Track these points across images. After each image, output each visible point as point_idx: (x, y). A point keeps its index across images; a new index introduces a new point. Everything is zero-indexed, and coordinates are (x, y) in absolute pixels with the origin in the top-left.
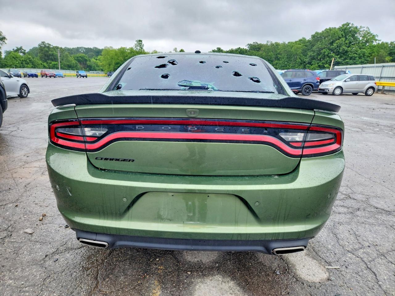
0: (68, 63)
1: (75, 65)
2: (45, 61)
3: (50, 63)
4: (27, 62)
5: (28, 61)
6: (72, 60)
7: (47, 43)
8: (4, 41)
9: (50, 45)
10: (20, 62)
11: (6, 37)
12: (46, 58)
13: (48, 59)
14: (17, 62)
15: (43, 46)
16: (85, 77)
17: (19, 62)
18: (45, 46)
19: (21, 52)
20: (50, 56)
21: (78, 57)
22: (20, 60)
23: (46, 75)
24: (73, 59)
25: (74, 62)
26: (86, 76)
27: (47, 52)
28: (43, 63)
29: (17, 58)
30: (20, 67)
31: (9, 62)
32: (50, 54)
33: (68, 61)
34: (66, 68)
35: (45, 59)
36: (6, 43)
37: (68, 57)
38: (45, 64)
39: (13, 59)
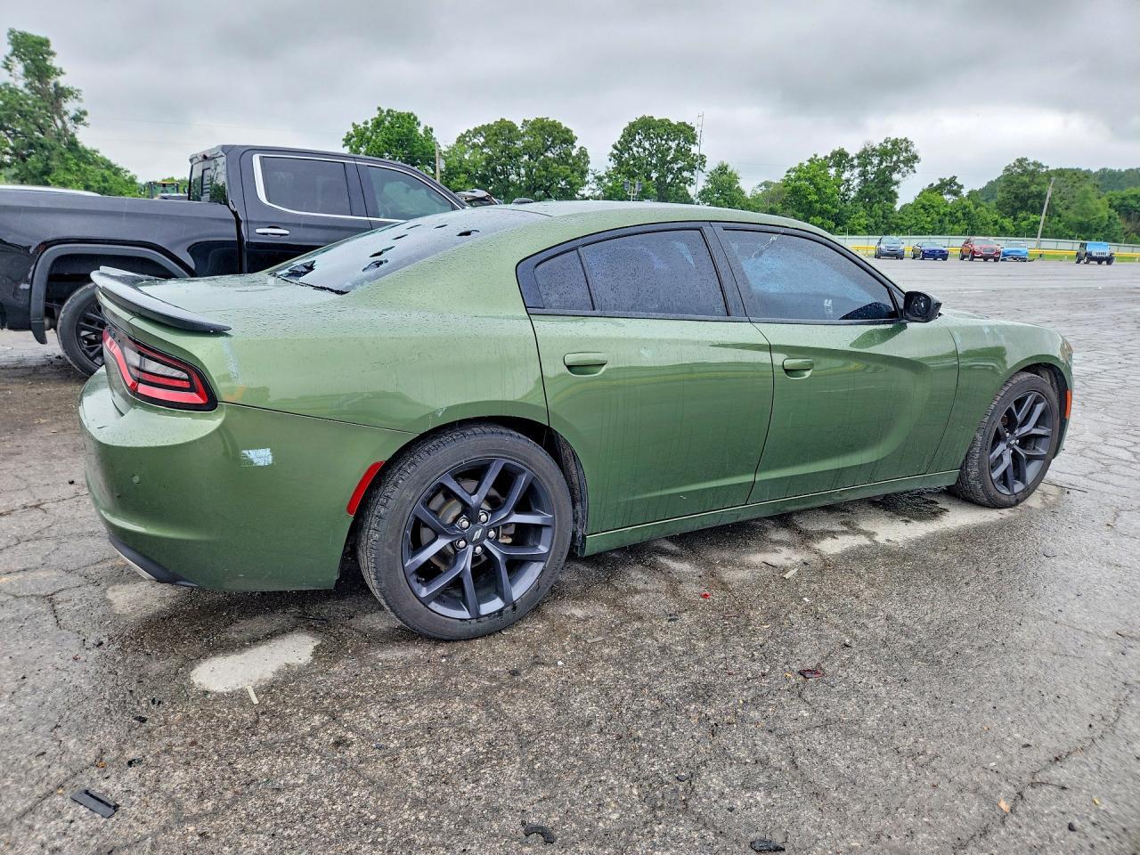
0: (1080, 218)
1: (1106, 223)
2: (1013, 213)
3: (1024, 219)
4: (957, 217)
5: (959, 214)
6: (1098, 209)
7: (1032, 161)
8: (912, 167)
9: (1040, 166)
10: (937, 218)
11: (920, 155)
12: (1017, 204)
13: (1021, 209)
14: (929, 219)
15: (1019, 170)
16: (1104, 263)
17: (933, 219)
18: (1025, 171)
19: (950, 192)
20: (1029, 198)
21: (1124, 199)
22: (938, 214)
23: (974, 252)
24: (1103, 203)
25: (1105, 212)
26: (1109, 260)
27: (1025, 186)
28: (1000, 221)
29: (933, 207)
30: (933, 233)
31: (907, 218)
32: (1032, 192)
33: (1085, 212)
34: (1071, 233)
35: (1013, 206)
36: (915, 172)
37: (1089, 198)
38: (1008, 223)
39: (922, 210)
